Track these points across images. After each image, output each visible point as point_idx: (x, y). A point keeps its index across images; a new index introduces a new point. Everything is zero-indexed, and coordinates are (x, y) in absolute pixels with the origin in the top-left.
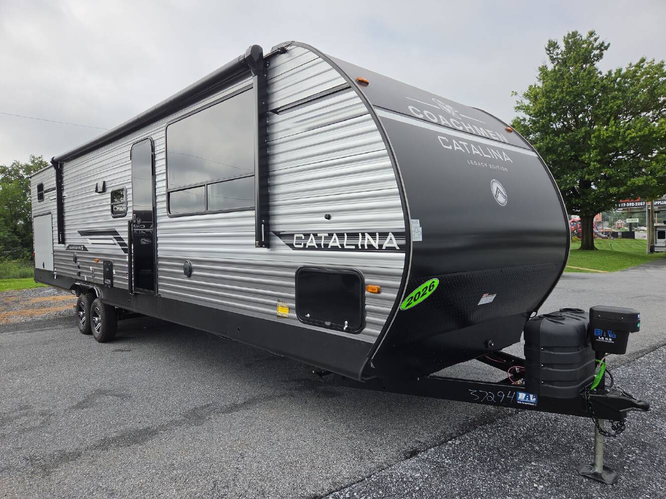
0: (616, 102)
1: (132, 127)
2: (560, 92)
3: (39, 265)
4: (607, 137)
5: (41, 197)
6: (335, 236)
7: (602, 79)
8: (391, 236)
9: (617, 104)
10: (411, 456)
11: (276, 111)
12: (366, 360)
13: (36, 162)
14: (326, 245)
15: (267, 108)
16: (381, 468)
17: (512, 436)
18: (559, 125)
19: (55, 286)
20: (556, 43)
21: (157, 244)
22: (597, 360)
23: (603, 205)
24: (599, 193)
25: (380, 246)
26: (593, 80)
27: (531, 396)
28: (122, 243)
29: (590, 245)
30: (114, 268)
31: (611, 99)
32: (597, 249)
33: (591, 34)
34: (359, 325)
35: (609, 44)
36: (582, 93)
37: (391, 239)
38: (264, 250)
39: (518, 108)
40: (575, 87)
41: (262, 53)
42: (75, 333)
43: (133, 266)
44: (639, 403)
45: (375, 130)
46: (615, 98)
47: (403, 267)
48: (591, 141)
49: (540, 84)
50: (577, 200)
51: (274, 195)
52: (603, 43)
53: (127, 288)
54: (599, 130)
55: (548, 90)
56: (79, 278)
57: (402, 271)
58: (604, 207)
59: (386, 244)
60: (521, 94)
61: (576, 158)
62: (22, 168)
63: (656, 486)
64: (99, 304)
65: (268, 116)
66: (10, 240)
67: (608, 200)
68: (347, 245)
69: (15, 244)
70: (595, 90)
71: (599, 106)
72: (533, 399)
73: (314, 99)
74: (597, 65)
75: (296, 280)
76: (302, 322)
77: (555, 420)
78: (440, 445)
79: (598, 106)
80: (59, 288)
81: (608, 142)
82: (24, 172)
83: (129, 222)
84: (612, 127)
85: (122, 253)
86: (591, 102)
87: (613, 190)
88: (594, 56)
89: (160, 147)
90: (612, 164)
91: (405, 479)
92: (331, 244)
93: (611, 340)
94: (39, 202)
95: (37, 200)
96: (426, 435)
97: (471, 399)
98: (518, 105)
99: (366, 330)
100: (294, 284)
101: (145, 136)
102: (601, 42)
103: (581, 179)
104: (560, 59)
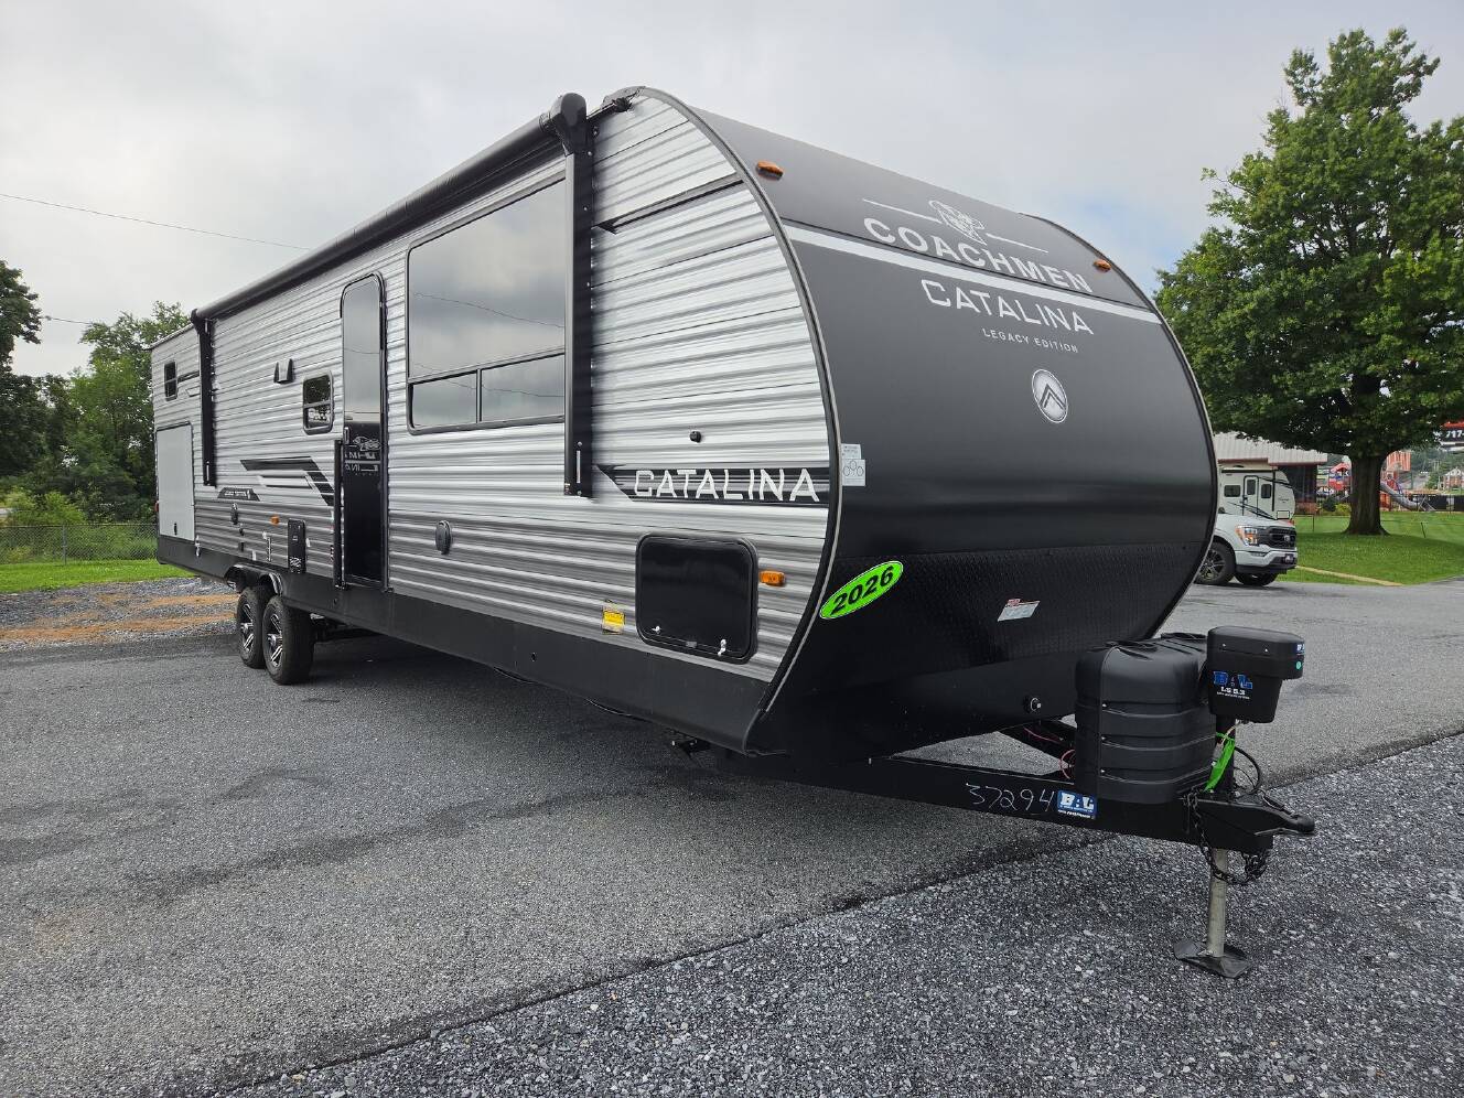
0: (1447, 196)
1: (344, 251)
2: (1317, 172)
3: (165, 529)
4: (1422, 276)
5: (171, 390)
6: (708, 475)
7: (1417, 141)
8: (805, 475)
9: (1447, 200)
10: (847, 907)
11: (610, 226)
12: (757, 714)
13: (167, 316)
14: (692, 493)
15: (593, 219)
16: (784, 922)
17: (1061, 884)
18: (1312, 248)
19: (198, 572)
20: (1311, 58)
21: (388, 488)
22: (1218, 734)
23: (1404, 432)
24: (1397, 404)
25: (786, 495)
26: (1393, 144)
27: (1086, 800)
28: (323, 485)
29: (1372, 523)
30: (307, 534)
31: (1434, 190)
32: (1386, 533)
33: (1397, 37)
34: (744, 647)
35: (1437, 62)
36: (1365, 176)
37: (805, 482)
38: (580, 501)
39: (1216, 208)
40: (1350, 159)
41: (584, 109)
42: (232, 666)
43: (342, 532)
44: (1295, 822)
45: (783, 269)
46: (1444, 187)
47: (824, 536)
48: (1382, 285)
49: (1270, 153)
50: (1343, 420)
51: (602, 392)
52: (1424, 57)
53: (330, 575)
54: (1402, 260)
55: (1288, 165)
56: (241, 555)
57: (822, 543)
58: (1407, 437)
59: (796, 491)
60: (1223, 175)
61: (1346, 324)
62: (137, 328)
63: (1327, 986)
64: (279, 607)
65: (594, 235)
66: (112, 479)
67: (1417, 421)
68: (728, 492)
69: (123, 489)
70: (1397, 167)
71: (1405, 203)
72: (1088, 805)
73: (692, 199)
74: (1408, 109)
75: (637, 560)
76: (647, 642)
77: (1159, 862)
78: (910, 891)
79: (1402, 204)
80: (206, 576)
81: (1422, 287)
82: (141, 337)
83: (336, 442)
84: (1434, 252)
85: (323, 504)
86: (1386, 196)
87: (1428, 399)
88: (1400, 88)
89: (396, 293)
90: (1430, 337)
91: (824, 945)
92: (701, 490)
93: (1243, 692)
94: (168, 400)
95: (164, 397)
96: (886, 872)
97: (966, 802)
98: (1218, 201)
99: (758, 656)
100: (633, 567)
101: (368, 270)
102: (1418, 56)
103: (1357, 371)
104: (1318, 94)
